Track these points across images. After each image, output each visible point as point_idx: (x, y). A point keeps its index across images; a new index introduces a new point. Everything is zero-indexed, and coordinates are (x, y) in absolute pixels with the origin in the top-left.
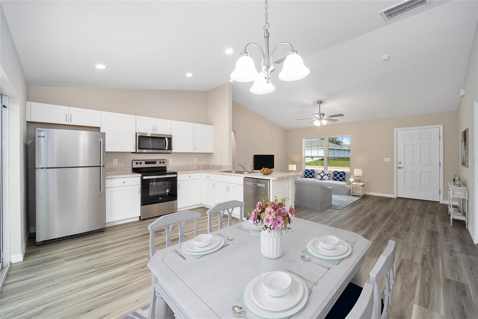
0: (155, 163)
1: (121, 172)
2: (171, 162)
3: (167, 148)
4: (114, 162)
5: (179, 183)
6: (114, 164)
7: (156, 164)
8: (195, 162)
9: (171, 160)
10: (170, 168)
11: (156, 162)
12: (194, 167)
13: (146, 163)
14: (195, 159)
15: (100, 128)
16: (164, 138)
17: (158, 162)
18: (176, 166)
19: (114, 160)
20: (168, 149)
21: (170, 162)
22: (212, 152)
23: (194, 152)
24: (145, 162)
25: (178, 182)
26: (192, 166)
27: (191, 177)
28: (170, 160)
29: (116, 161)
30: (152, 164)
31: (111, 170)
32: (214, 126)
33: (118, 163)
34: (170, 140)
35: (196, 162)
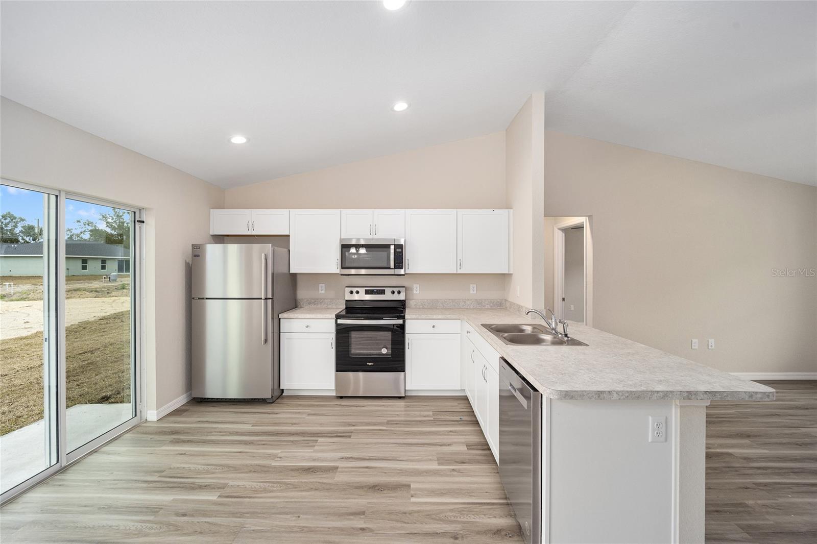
0: (383, 292)
1: (329, 307)
2: (418, 292)
3: (392, 265)
4: (320, 289)
5: (409, 338)
6: (320, 292)
7: (384, 294)
8: (471, 292)
9: (417, 288)
10: (415, 303)
11: (384, 290)
12: (468, 303)
13: (367, 292)
14: (471, 285)
15: (289, 236)
16: (388, 246)
17: (388, 291)
18: (427, 300)
19: (320, 285)
20: (395, 267)
21: (415, 292)
22: (507, 272)
23: (458, 273)
24: (366, 290)
25: (407, 336)
26: (465, 302)
27: (435, 328)
28: (415, 289)
29: (324, 288)
30: (378, 294)
31: (316, 301)
32: (511, 211)
33: (326, 291)
34: (400, 250)
35: (475, 292)
